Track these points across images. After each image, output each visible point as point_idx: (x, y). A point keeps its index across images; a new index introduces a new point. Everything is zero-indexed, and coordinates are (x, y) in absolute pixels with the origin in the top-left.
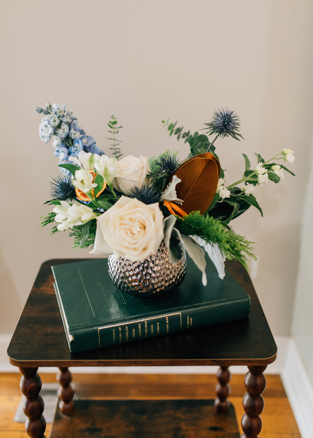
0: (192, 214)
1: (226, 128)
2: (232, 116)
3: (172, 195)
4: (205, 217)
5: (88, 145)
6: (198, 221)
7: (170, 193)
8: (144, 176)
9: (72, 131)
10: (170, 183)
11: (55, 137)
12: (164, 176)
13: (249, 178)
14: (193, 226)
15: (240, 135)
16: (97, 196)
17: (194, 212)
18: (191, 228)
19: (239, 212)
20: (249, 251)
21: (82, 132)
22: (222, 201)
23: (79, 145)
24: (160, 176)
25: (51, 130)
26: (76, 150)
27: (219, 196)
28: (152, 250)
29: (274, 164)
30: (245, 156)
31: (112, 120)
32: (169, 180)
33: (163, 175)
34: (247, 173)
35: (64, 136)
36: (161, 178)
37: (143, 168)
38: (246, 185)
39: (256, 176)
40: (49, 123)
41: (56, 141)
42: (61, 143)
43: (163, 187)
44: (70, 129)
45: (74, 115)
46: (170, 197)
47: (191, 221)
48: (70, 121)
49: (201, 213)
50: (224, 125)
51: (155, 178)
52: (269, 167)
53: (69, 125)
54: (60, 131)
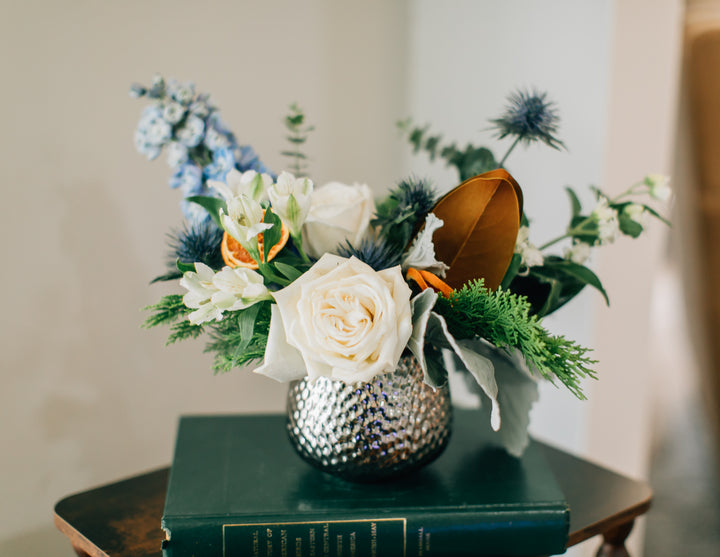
0: (469, 287)
1: (532, 126)
2: (545, 102)
3: (424, 257)
4: (495, 290)
5: (244, 163)
6: (480, 301)
7: (421, 253)
8: (366, 223)
9: (211, 133)
10: (419, 234)
11: (174, 144)
12: (408, 220)
13: (579, 229)
14: (470, 314)
15: (560, 143)
16: (269, 258)
17: (473, 283)
18: (465, 317)
19: (562, 300)
20: (584, 365)
21: (230, 137)
22: (526, 273)
23: (225, 161)
24: (400, 219)
25: (166, 130)
26: (219, 172)
27: (520, 259)
28: (388, 358)
29: (629, 203)
30: (571, 193)
31: (293, 114)
32: (418, 225)
33: (406, 216)
34: (577, 220)
35: (193, 142)
36: (401, 224)
37: (363, 204)
38: (574, 243)
39: (593, 225)
40: (161, 116)
41: (176, 153)
42: (186, 158)
43: (406, 242)
44: (205, 129)
45: (213, 102)
46: (422, 260)
47: (466, 303)
48: (205, 112)
49: (487, 285)
50: (528, 118)
51: (389, 226)
52: (620, 208)
53: (205, 119)
54: (184, 134)
